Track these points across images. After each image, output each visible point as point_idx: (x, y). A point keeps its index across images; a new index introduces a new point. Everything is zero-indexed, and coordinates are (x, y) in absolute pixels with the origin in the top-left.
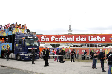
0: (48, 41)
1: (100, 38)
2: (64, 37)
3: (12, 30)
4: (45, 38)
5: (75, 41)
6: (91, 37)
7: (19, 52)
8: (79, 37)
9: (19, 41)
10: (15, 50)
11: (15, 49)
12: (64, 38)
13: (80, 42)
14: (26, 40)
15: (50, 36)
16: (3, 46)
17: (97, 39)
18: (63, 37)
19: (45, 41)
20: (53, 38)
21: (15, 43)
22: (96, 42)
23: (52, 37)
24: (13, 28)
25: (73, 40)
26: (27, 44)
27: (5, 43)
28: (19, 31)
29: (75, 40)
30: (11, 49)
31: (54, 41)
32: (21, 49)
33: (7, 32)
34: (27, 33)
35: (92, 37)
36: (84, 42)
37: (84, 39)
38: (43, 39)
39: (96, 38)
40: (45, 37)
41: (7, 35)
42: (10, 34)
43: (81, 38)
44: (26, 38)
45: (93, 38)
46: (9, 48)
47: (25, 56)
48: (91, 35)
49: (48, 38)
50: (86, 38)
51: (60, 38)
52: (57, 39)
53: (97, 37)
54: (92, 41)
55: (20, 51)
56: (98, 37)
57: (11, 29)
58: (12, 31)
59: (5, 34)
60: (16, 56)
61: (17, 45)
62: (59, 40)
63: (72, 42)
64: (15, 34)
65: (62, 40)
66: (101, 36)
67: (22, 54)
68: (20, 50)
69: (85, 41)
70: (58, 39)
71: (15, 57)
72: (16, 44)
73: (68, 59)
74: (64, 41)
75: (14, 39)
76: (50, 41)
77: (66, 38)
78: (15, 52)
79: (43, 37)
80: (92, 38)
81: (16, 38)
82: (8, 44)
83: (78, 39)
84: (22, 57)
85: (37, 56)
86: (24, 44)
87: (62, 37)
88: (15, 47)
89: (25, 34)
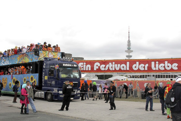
0: (90, 69)
1: (169, 65)
2: (114, 63)
3: (39, 53)
4: (85, 66)
5: (131, 70)
6: (155, 64)
7: (50, 88)
8: (137, 63)
9: (50, 71)
10: (43, 85)
11: (44, 83)
12: (114, 65)
13: (139, 70)
14: (61, 69)
15: (92, 63)
16: (25, 79)
17: (164, 67)
18: (112, 64)
19: (84, 69)
20: (97, 66)
21: (44, 73)
22: (163, 71)
23: (96, 64)
24: (40, 51)
25: (128, 69)
26: (63, 76)
27: (28, 74)
28: (48, 55)
29: (131, 67)
30: (37, 84)
31: (99, 70)
32: (53, 83)
33: (31, 57)
34: (60, 58)
35: (157, 62)
36: (144, 71)
37: (144, 67)
38: (82, 66)
39: (162, 65)
40: (85, 63)
41: (30, 61)
42: (35, 59)
43: (139, 64)
44: (61, 66)
45: (159, 64)
46: (35, 82)
47: (59, 94)
48: (155, 61)
49: (89, 66)
50: (147, 65)
51: (107, 66)
52: (102, 67)
53: (164, 64)
54: (157, 69)
55: (51, 86)
56: (166, 62)
57: (37, 53)
58: (38, 55)
59: (27, 60)
60: (46, 94)
61: (46, 78)
62: (106, 69)
63: (126, 71)
64: (43, 59)
65: (111, 69)
66: (172, 61)
67: (55, 90)
68: (51, 84)
69: (146, 69)
70: (105, 67)
71: (43, 96)
72: (45, 75)
73: (120, 98)
74: (114, 69)
75: (42, 68)
76: (92, 70)
77: (116, 65)
78: (43, 88)
79: (82, 64)
80: (157, 65)
81: (44, 67)
82: (32, 75)
83: (136, 67)
84: (55, 96)
85: (77, 94)
86: (58, 75)
87: (110, 63)
88: (43, 80)
89: (59, 60)
